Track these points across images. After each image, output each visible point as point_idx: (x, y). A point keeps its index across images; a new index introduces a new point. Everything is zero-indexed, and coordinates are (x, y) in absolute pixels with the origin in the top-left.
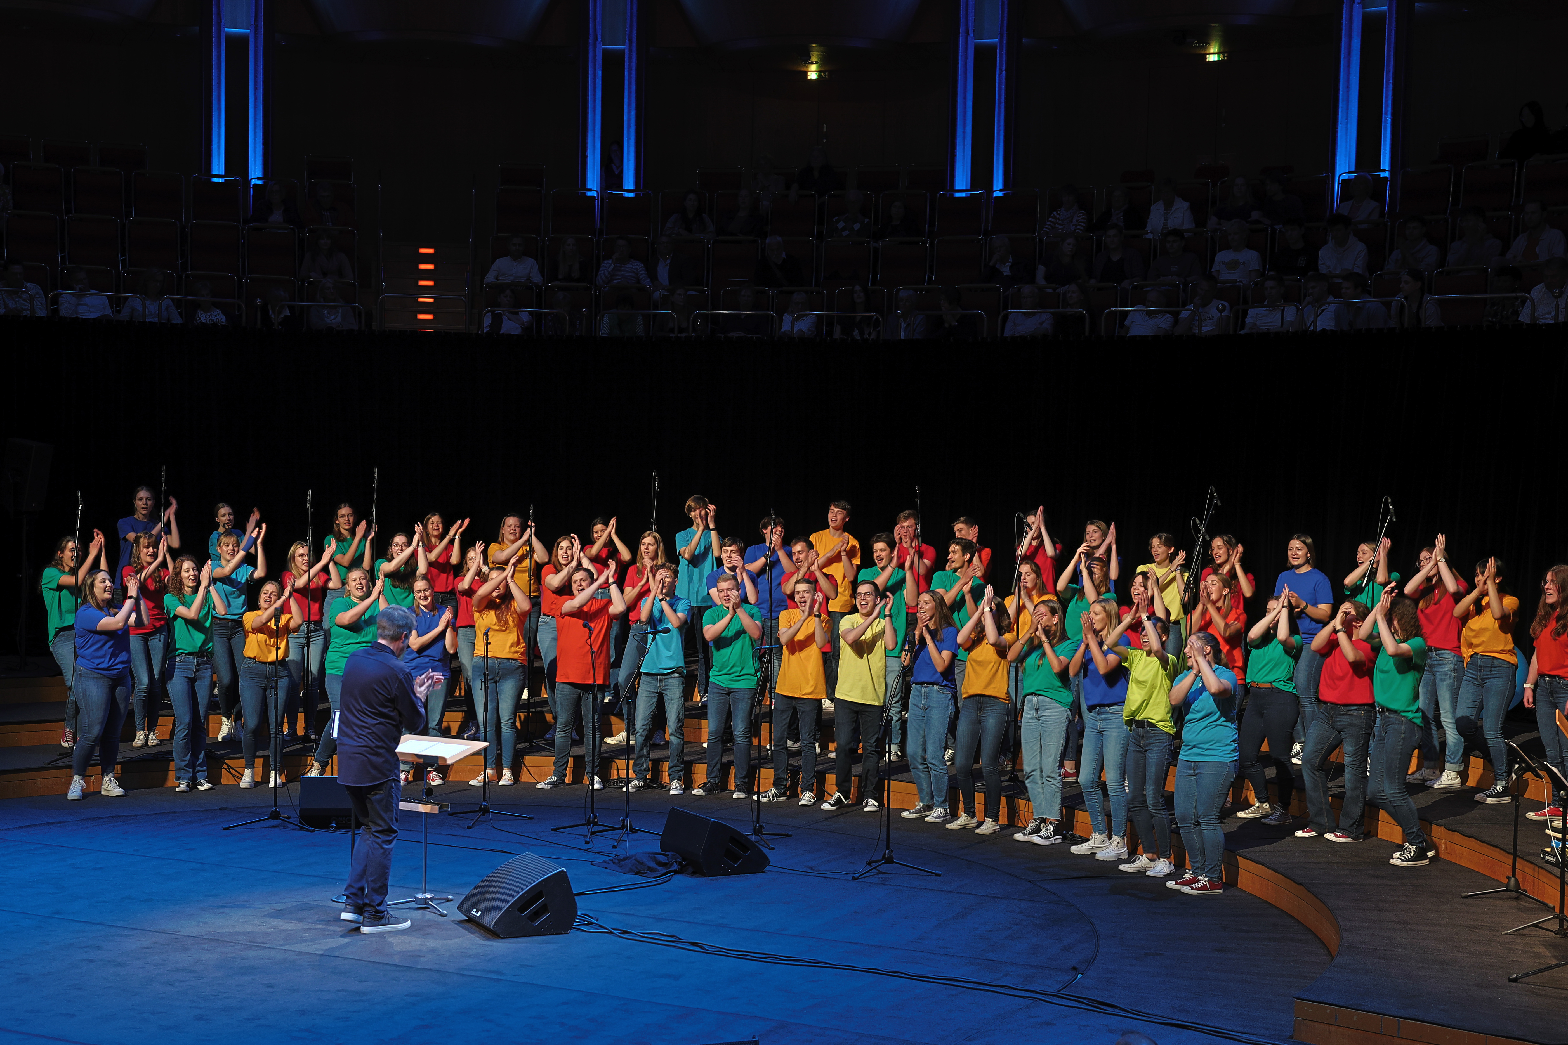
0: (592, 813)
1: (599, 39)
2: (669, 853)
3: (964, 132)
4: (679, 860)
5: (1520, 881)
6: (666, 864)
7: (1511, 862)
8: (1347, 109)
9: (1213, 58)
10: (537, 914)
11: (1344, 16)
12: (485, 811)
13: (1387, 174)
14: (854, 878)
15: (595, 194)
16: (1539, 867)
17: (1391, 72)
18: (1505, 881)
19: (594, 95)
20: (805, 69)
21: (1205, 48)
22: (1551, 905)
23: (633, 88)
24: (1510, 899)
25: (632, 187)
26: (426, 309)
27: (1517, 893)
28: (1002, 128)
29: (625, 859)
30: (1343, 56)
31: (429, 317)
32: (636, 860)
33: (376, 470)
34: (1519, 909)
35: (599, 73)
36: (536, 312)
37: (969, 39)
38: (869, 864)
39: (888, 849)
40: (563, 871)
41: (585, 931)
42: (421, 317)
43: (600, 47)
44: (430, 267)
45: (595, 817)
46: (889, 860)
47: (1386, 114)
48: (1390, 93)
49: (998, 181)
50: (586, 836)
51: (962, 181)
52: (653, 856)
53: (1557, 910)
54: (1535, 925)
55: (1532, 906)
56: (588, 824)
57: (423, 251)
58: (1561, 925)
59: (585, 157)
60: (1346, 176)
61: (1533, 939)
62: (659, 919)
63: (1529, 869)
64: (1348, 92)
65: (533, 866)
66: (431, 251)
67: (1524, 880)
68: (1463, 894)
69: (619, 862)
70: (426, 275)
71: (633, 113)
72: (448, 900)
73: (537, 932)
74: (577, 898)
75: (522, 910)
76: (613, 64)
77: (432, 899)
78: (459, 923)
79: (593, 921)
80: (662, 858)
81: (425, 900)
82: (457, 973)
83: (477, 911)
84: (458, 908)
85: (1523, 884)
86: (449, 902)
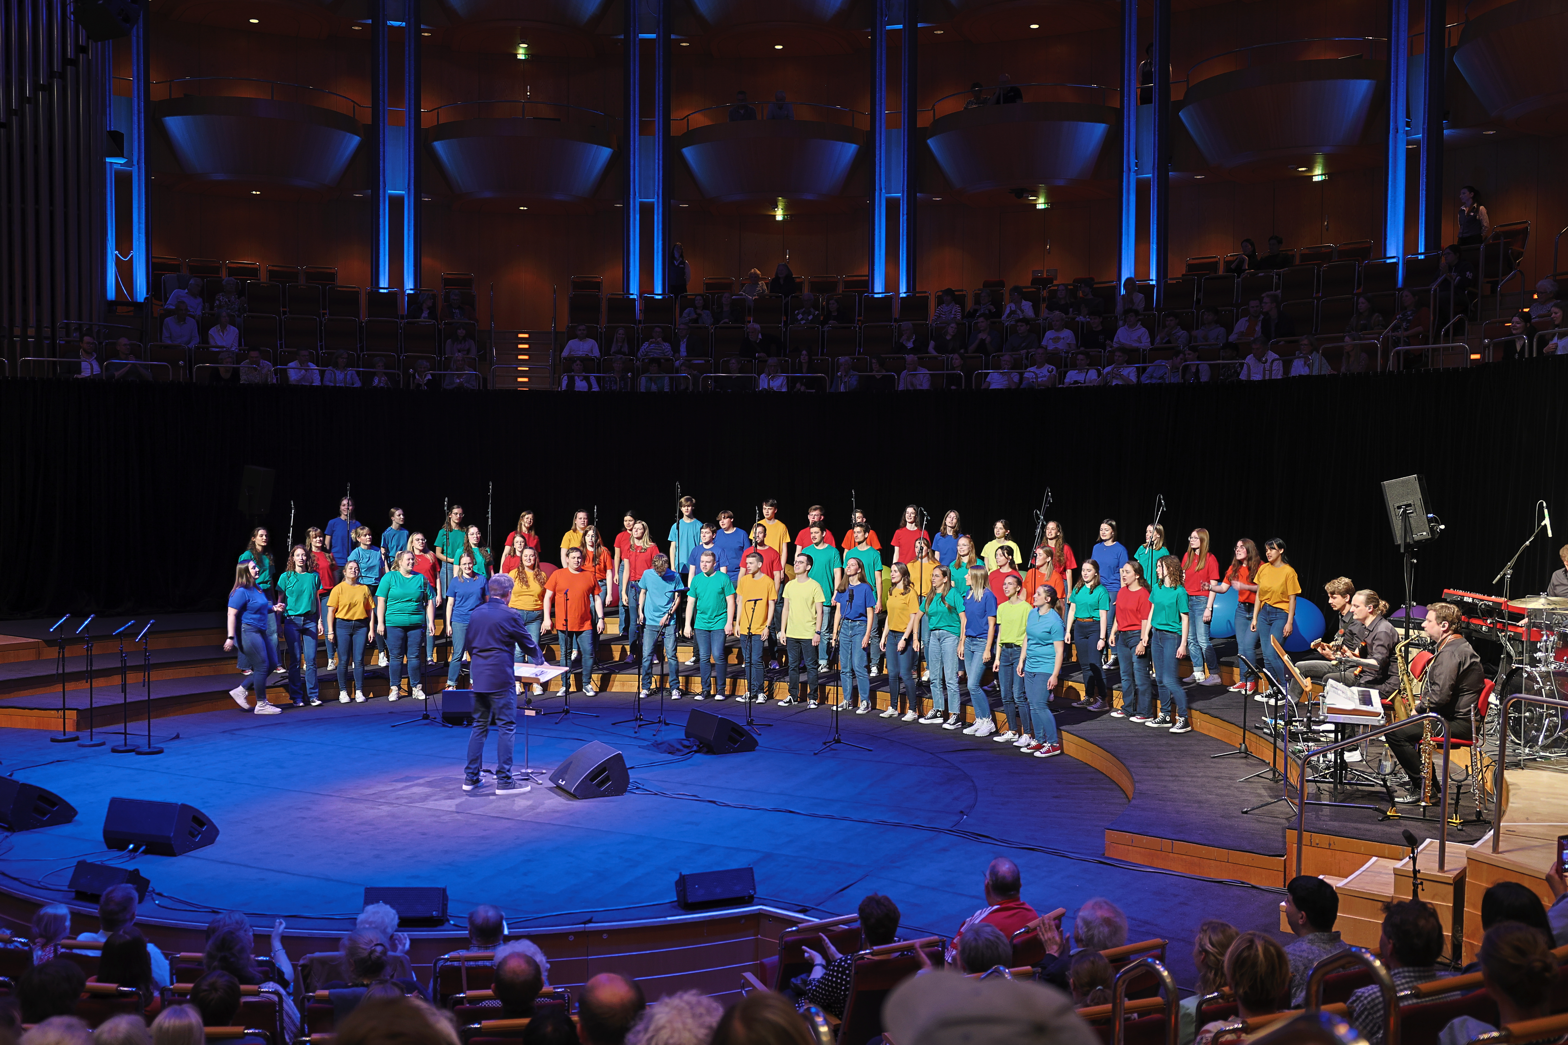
0: (639, 712)
1: (637, 195)
2: (691, 740)
3: (880, 255)
4: (697, 744)
5: (1248, 746)
6: (689, 747)
7: (1242, 734)
8: (1128, 240)
9: (1041, 206)
10: (603, 783)
12: (567, 712)
13: (1154, 283)
14: (815, 754)
15: (636, 297)
16: (1260, 737)
18: (1239, 746)
19: (634, 231)
20: (773, 214)
21: (1036, 200)
22: (1267, 761)
23: (660, 228)
24: (1242, 758)
25: (660, 292)
26: (523, 373)
27: (1247, 754)
28: (905, 252)
29: (661, 744)
31: (526, 380)
32: (669, 744)
33: (491, 485)
34: (1248, 765)
35: (638, 217)
36: (597, 376)
37: (882, 195)
38: (825, 743)
39: (836, 734)
40: (620, 754)
41: (635, 793)
42: (520, 381)
43: (638, 200)
44: (526, 346)
45: (641, 715)
46: (838, 741)
49: (902, 287)
50: (635, 728)
51: (879, 287)
52: (680, 741)
53: (1272, 764)
54: (1258, 775)
55: (1255, 762)
56: (636, 720)
57: (521, 336)
58: (1274, 775)
59: (629, 274)
61: (1256, 784)
62: (682, 784)
63: (1253, 738)
65: (600, 750)
66: (526, 336)
67: (1250, 745)
68: (1211, 756)
69: (657, 746)
70: (523, 352)
71: (660, 243)
72: (543, 773)
73: (603, 795)
74: (629, 771)
75: (592, 780)
76: (647, 211)
77: (532, 773)
78: (550, 789)
79: (640, 786)
80: (686, 743)
81: (527, 774)
82: (549, 824)
83: (562, 781)
84: (550, 779)
85: (1250, 749)
86: (543, 775)
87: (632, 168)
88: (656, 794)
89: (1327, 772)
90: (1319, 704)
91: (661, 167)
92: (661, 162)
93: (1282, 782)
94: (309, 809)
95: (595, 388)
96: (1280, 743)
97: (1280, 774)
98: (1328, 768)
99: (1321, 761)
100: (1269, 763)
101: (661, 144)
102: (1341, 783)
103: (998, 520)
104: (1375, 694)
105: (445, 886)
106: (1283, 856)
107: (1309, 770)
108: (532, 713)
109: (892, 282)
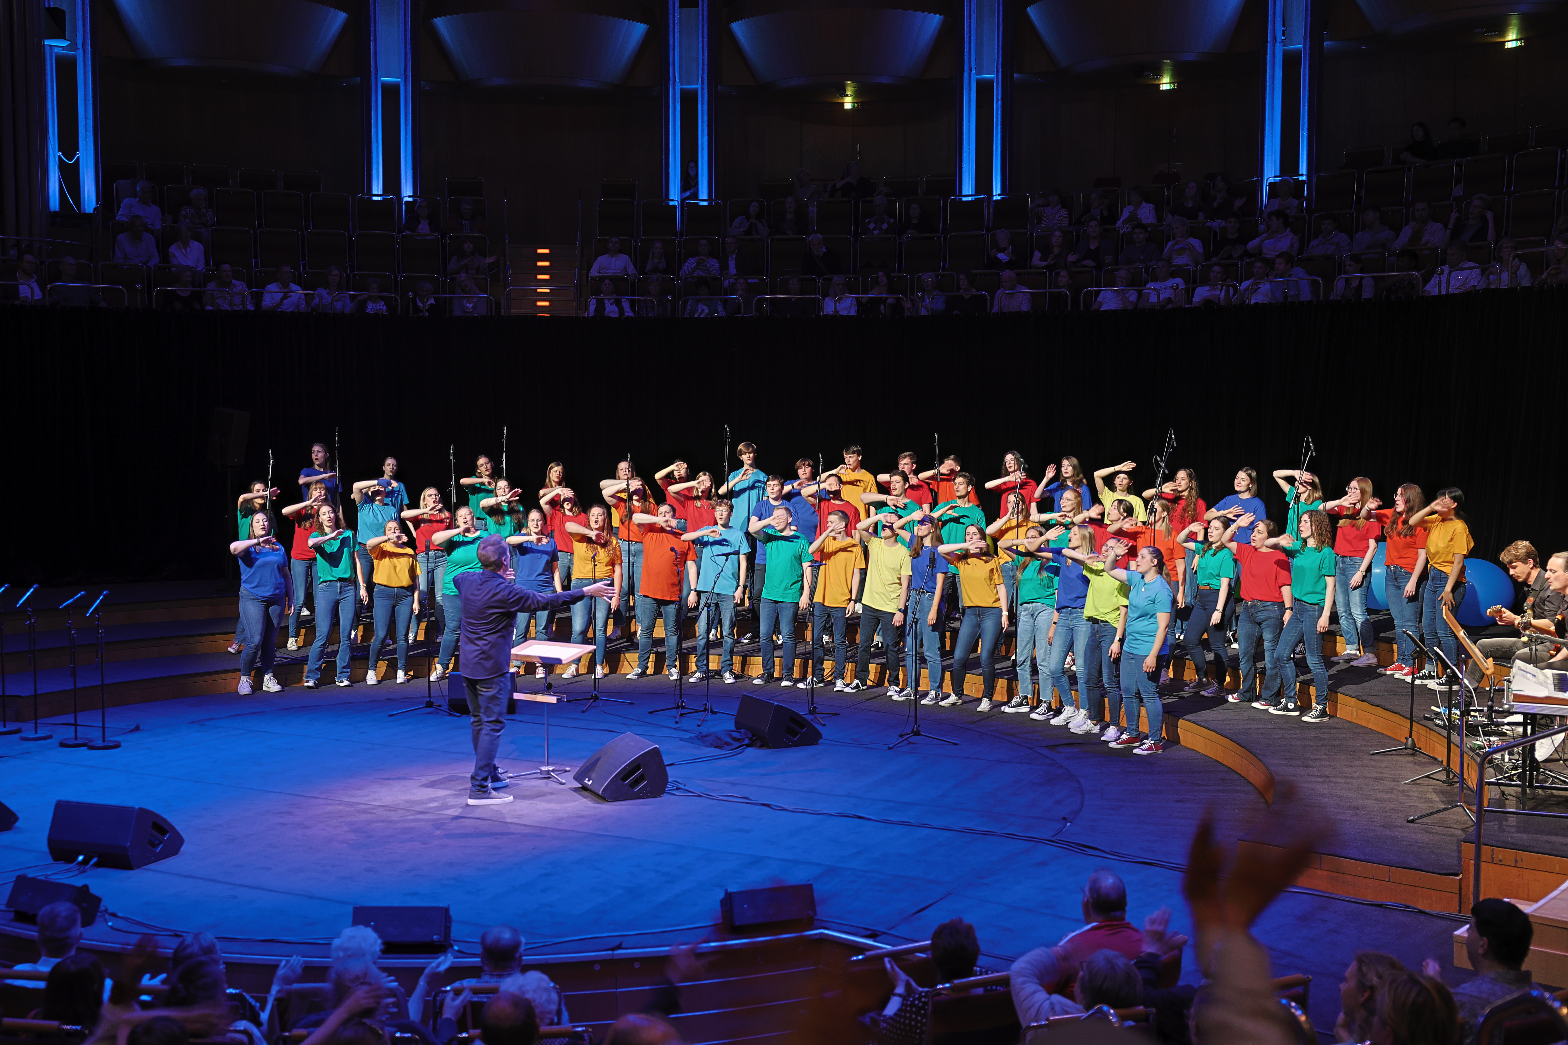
0: (681, 698)
1: (678, 80)
2: (742, 731)
3: (969, 149)
4: (750, 736)
5: (1416, 740)
6: (740, 739)
7: (1408, 726)
8: (1272, 127)
9: (1165, 87)
10: (636, 782)
11: (1268, 52)
12: (596, 698)
13: (1304, 178)
14: (890, 748)
15: (676, 203)
16: (1430, 729)
17: (1306, 97)
18: (1404, 741)
19: (674, 125)
20: (841, 101)
21: (1159, 79)
22: (1440, 759)
23: (705, 118)
24: (1408, 755)
25: (705, 197)
26: (543, 296)
27: (1414, 750)
28: (999, 147)
29: (707, 736)
30: (1268, 84)
31: (546, 304)
32: (716, 737)
33: (505, 428)
34: (1415, 763)
35: (678, 107)
36: (631, 299)
37: (972, 75)
38: (901, 736)
39: (916, 724)
40: (656, 748)
41: (675, 795)
42: (540, 304)
43: (678, 87)
44: (547, 264)
45: (683, 702)
46: (917, 733)
47: (1303, 130)
48: (1306, 114)
49: (996, 188)
50: (676, 717)
51: (968, 188)
52: (729, 733)
53: (1445, 763)
54: (1427, 777)
56: (678, 707)
57: (540, 251)
58: (1448, 776)
59: (668, 174)
60: (1272, 180)
61: (1426, 787)
62: (733, 784)
63: (1423, 731)
64: (1273, 113)
65: (633, 744)
66: (547, 251)
67: (1419, 739)
68: (1371, 752)
69: (702, 739)
70: (543, 270)
71: (706, 138)
72: (566, 771)
73: (637, 796)
74: (667, 768)
75: (624, 779)
76: (689, 100)
77: (553, 771)
78: (576, 790)
79: (681, 786)
80: (736, 735)
81: (548, 772)
82: (573, 831)
83: (589, 781)
84: (574, 778)
85: (1418, 743)
86: (566, 773)
87: (671, 49)
88: (700, 796)
89: (1513, 772)
90: (1503, 690)
91: (705, 46)
92: (705, 40)
93: (1458, 785)
94: (290, 813)
95: (629, 313)
96: (1455, 738)
97: (1455, 775)
99: (1507, 760)
100: (1442, 762)
101: (705, 18)
102: (1531, 786)
105: (449, 905)
106: (1457, 875)
107: (1492, 770)
108: (553, 700)
109: (983, 182)
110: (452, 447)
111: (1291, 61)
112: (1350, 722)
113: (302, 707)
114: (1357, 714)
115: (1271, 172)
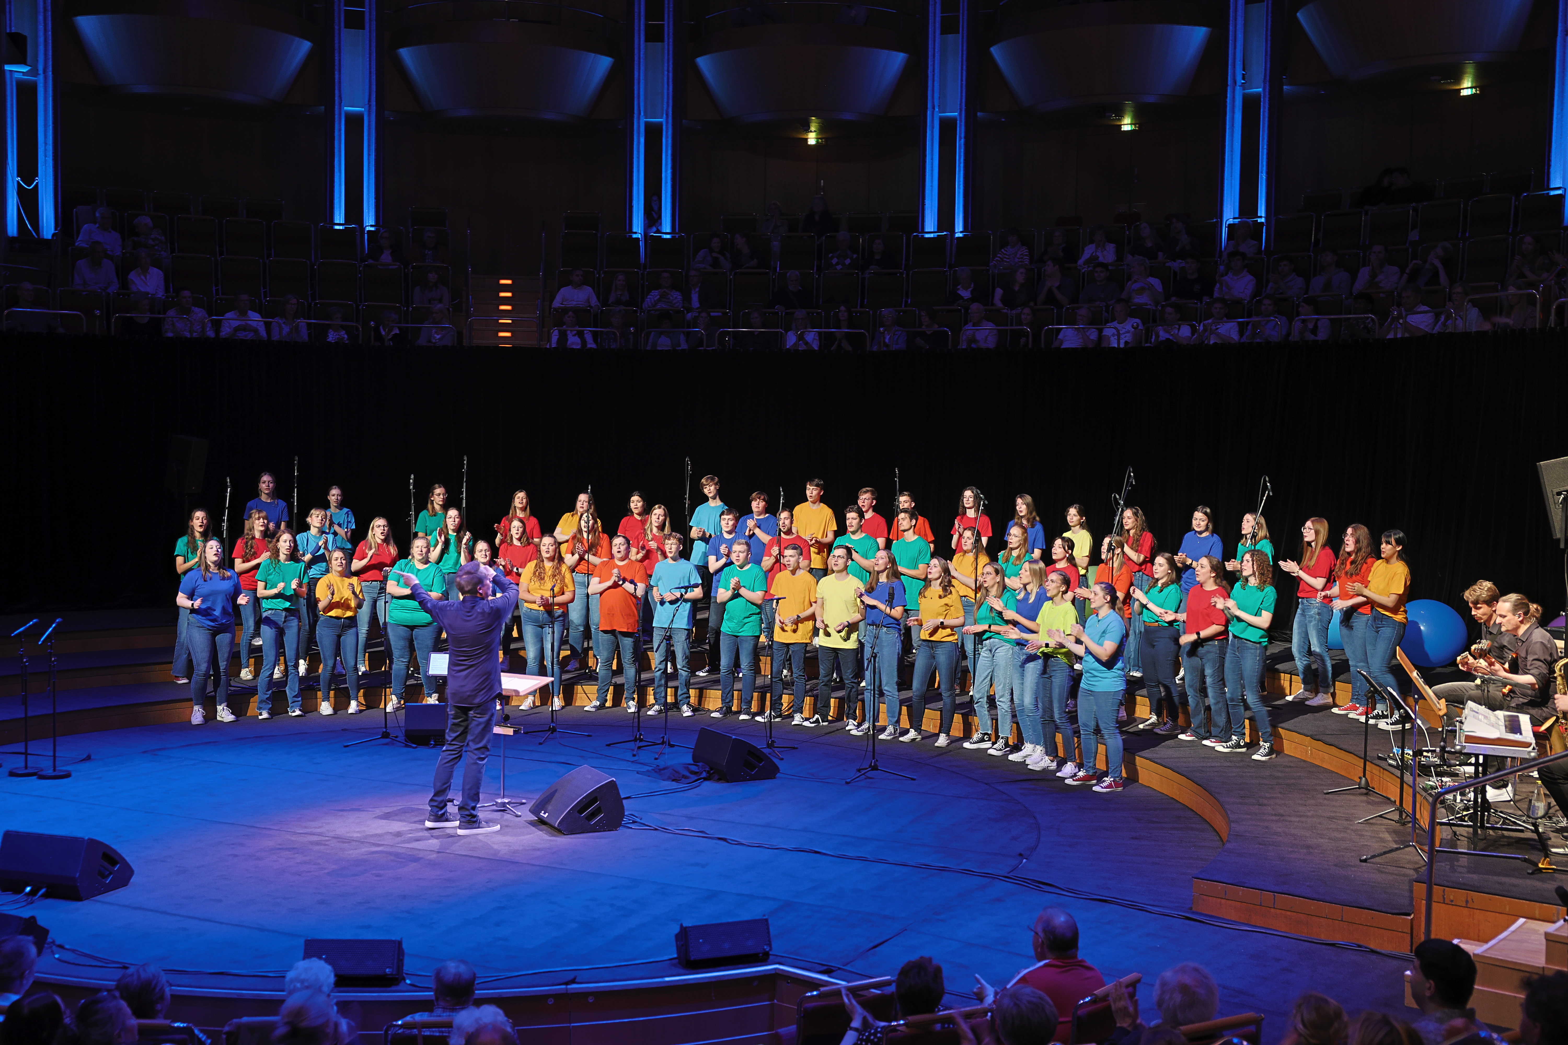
0: (639, 731)
1: (642, 114)
2: (700, 764)
3: (932, 186)
4: (707, 769)
5: (1369, 780)
6: (697, 772)
7: (1362, 765)
8: (1232, 169)
9: (1126, 128)
10: (593, 815)
11: (1228, 95)
12: (553, 730)
13: (1263, 220)
14: (847, 783)
15: (639, 236)
16: (1384, 769)
17: (1266, 140)
18: (1358, 780)
19: (638, 158)
20: (805, 137)
21: (1120, 120)
22: (1393, 799)
23: (670, 152)
24: (1362, 794)
25: (668, 230)
26: (505, 328)
27: (1368, 790)
28: (962, 183)
29: (664, 769)
30: (1227, 127)
31: (508, 334)
32: (673, 770)
33: (466, 458)
34: (1368, 803)
35: (642, 140)
36: (594, 331)
37: (935, 113)
38: (859, 770)
39: (874, 759)
40: (613, 781)
41: (631, 828)
42: (501, 334)
43: (643, 120)
44: (509, 294)
45: (641, 735)
46: (875, 768)
47: (1262, 173)
48: (1265, 156)
49: (959, 225)
50: (633, 750)
51: (930, 225)
52: (686, 767)
53: (1398, 803)
54: (1380, 816)
55: (1377, 800)
56: (635, 740)
57: (503, 282)
58: (1401, 816)
59: (631, 207)
60: (1231, 221)
61: (1379, 827)
62: (690, 818)
63: (1376, 770)
64: (1232, 155)
65: (590, 777)
66: (509, 282)
67: (1372, 779)
68: (1325, 791)
69: (660, 772)
70: (505, 301)
71: (669, 171)
72: (522, 804)
73: (593, 830)
74: (624, 801)
75: (581, 811)
76: (653, 133)
77: (509, 803)
78: (531, 822)
79: (638, 820)
80: (694, 768)
81: (504, 804)
82: (528, 864)
83: (545, 813)
84: (530, 811)
85: (1372, 783)
86: (522, 806)
87: (636, 82)
88: (656, 829)
89: (1465, 813)
90: (1455, 731)
91: (671, 80)
92: (671, 74)
93: (1410, 825)
94: (242, 845)
95: (591, 345)
96: (1408, 778)
98: (1467, 808)
99: (1458, 800)
100: (1395, 802)
101: (671, 52)
102: (1482, 826)
103: (1070, 505)
104: (1525, 720)
105: (401, 939)
106: (1409, 915)
107: (1444, 810)
108: (510, 731)
109: (946, 219)
110: (412, 476)
111: (1251, 105)
112: (1304, 761)
113: (257, 737)
114: (1311, 753)
115: (1230, 214)
